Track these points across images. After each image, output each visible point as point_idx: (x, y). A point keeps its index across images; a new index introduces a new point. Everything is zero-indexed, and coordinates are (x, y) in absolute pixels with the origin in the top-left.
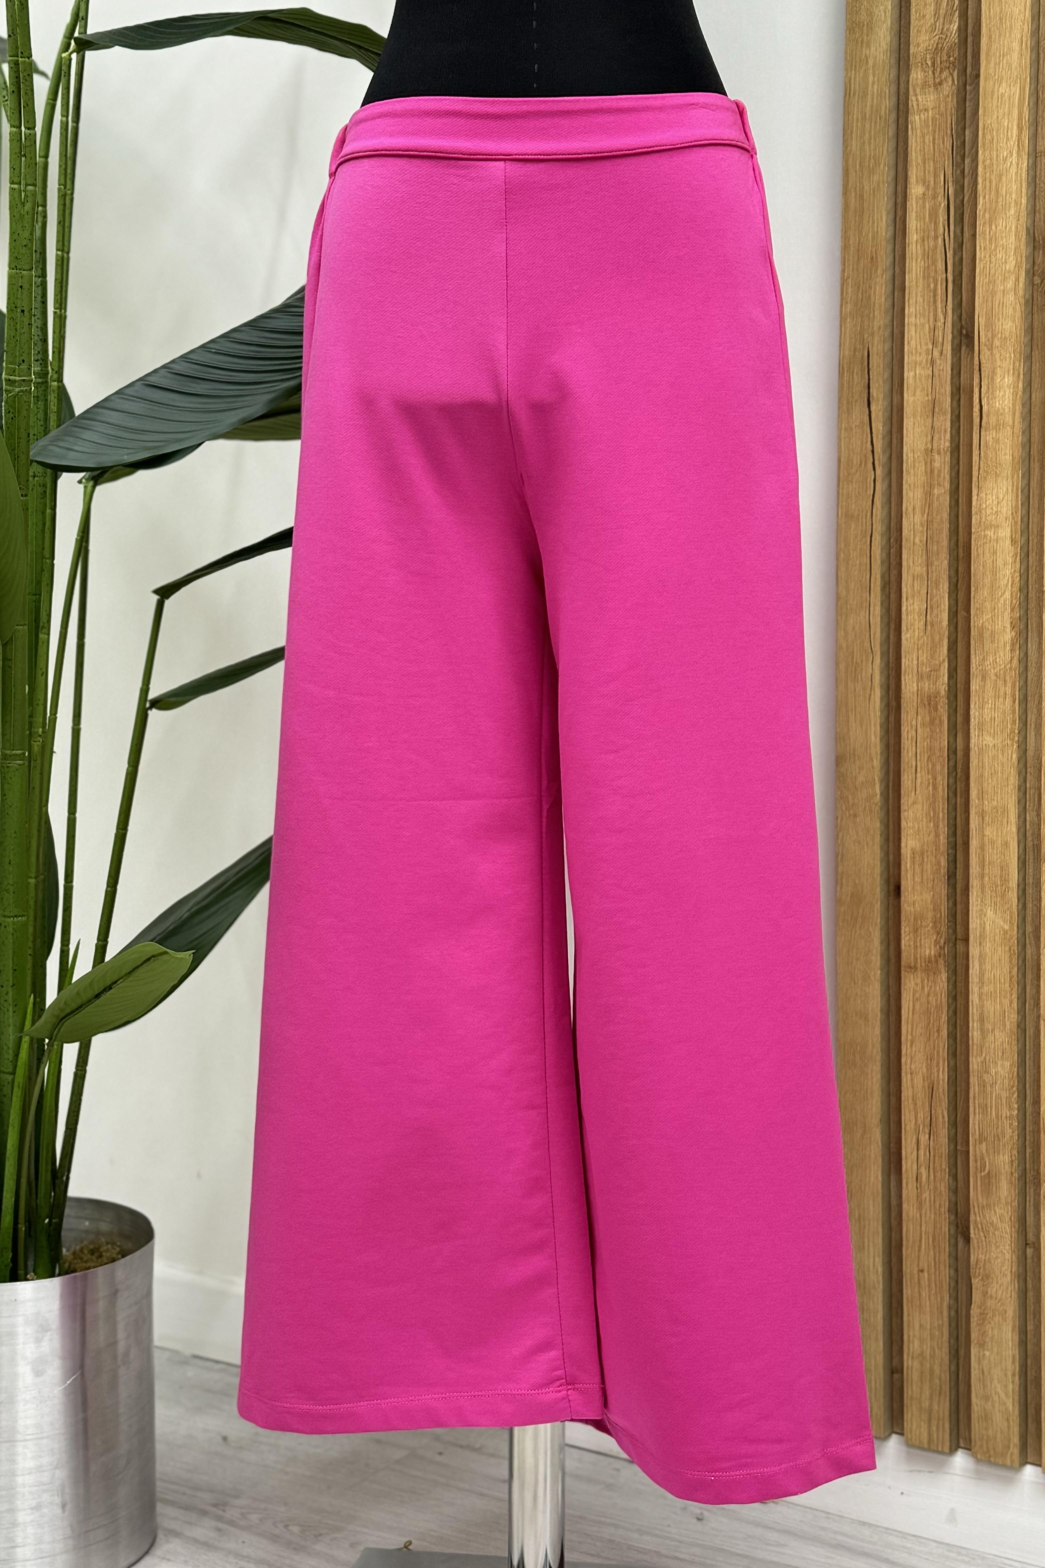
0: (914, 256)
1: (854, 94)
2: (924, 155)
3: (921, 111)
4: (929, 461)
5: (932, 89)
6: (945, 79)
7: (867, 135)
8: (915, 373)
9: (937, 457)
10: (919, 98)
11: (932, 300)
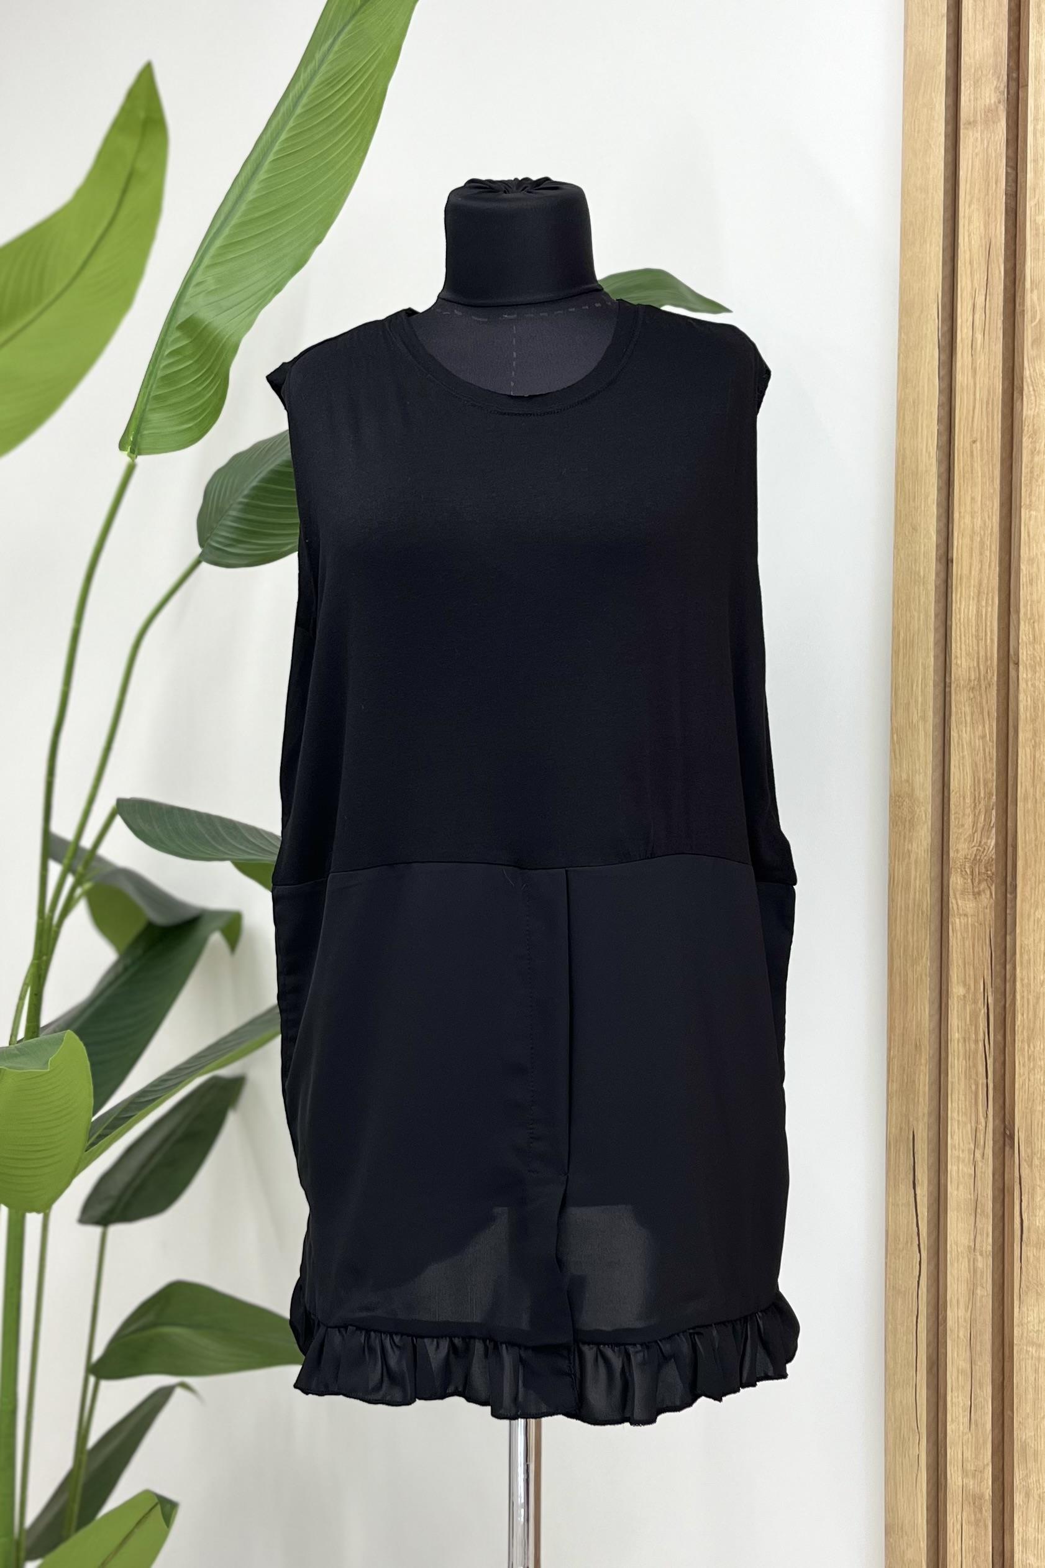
0: (956, 1054)
1: (898, 883)
2: (965, 959)
3: (960, 915)
4: (972, 1260)
5: (971, 897)
6: (984, 891)
7: (910, 927)
8: (959, 1169)
9: (979, 1258)
10: (960, 902)
11: (973, 1101)
